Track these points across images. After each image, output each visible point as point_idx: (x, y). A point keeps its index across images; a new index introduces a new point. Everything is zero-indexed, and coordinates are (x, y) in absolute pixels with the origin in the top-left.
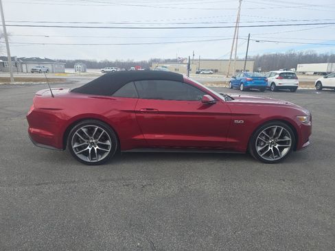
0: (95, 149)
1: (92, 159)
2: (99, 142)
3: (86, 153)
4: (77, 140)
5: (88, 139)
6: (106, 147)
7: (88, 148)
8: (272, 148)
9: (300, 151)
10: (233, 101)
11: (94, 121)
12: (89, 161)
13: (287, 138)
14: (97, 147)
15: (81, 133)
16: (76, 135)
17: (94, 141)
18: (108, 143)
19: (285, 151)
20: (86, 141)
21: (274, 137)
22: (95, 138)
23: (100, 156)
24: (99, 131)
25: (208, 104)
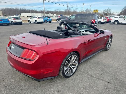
0: (72, 67)
2: (73, 63)
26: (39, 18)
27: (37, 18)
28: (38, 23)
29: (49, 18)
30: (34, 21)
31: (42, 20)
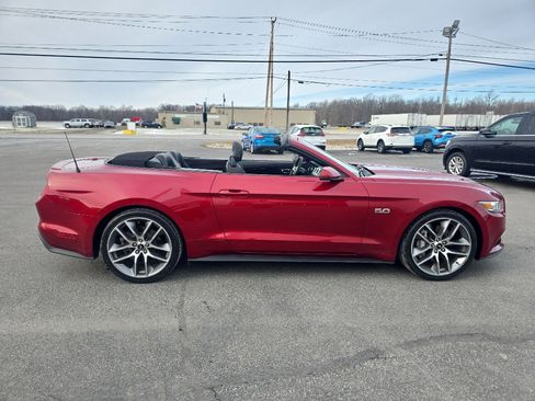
0: (145, 256)
1: (138, 273)
2: (152, 246)
3: (129, 263)
4: (117, 240)
5: (135, 239)
6: (163, 254)
7: (133, 254)
8: (437, 255)
9: (486, 259)
10: (373, 177)
11: (146, 211)
12: (133, 275)
13: (464, 242)
14: (149, 254)
15: (125, 229)
16: (116, 231)
17: (144, 243)
18: (167, 247)
19: (461, 261)
20: (131, 242)
21: (444, 237)
22: (146, 238)
23: (152, 269)
24: (154, 228)
25: (331, 182)
26: (395, 130)
27: (389, 131)
28: (387, 150)
29: (444, 133)
30: (375, 144)
31: (407, 140)
